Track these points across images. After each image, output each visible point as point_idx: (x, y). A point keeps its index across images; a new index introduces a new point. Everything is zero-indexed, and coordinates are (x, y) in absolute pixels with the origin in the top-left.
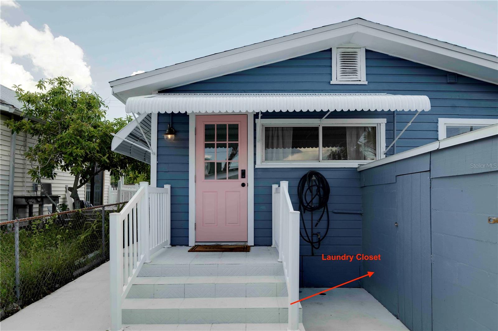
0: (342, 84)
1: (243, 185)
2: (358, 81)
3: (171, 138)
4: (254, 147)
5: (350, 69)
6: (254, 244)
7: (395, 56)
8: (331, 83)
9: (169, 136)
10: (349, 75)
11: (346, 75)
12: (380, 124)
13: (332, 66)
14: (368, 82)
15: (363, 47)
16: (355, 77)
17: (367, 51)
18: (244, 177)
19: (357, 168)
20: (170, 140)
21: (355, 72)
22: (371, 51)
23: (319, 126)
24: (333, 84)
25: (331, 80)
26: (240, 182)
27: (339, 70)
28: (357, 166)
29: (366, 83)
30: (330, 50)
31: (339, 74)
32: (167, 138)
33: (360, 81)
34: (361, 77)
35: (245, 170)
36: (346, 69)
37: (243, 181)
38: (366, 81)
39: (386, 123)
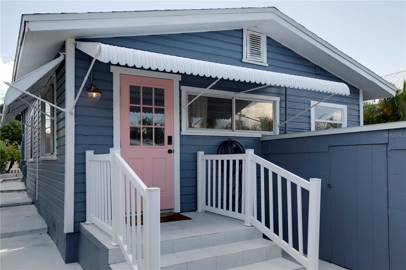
0: (250, 63)
1: (170, 152)
2: (261, 62)
3: (97, 96)
4: (180, 114)
5: (256, 50)
6: (181, 211)
7: (285, 46)
8: (243, 61)
9: (94, 94)
10: (255, 56)
11: (253, 56)
12: (276, 101)
13: (243, 46)
14: (269, 65)
15: (265, 34)
16: (259, 58)
17: (268, 38)
18: (171, 144)
19: (260, 138)
20: (95, 98)
21: (259, 54)
22: (270, 38)
23: (232, 99)
24: (244, 62)
25: (243, 58)
26: (167, 148)
27: (249, 50)
28: (261, 136)
29: (267, 65)
30: (242, 31)
31: (248, 54)
32: (92, 96)
33: (263, 62)
34: (264, 59)
35: (171, 137)
36: (253, 50)
37: (170, 147)
38: (267, 63)
39: (280, 101)
